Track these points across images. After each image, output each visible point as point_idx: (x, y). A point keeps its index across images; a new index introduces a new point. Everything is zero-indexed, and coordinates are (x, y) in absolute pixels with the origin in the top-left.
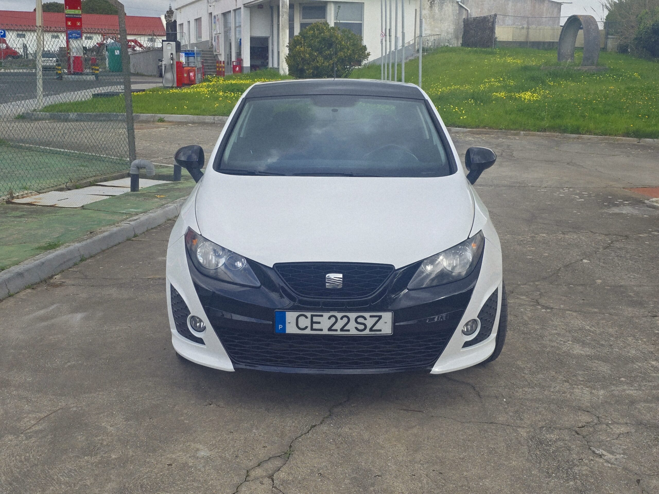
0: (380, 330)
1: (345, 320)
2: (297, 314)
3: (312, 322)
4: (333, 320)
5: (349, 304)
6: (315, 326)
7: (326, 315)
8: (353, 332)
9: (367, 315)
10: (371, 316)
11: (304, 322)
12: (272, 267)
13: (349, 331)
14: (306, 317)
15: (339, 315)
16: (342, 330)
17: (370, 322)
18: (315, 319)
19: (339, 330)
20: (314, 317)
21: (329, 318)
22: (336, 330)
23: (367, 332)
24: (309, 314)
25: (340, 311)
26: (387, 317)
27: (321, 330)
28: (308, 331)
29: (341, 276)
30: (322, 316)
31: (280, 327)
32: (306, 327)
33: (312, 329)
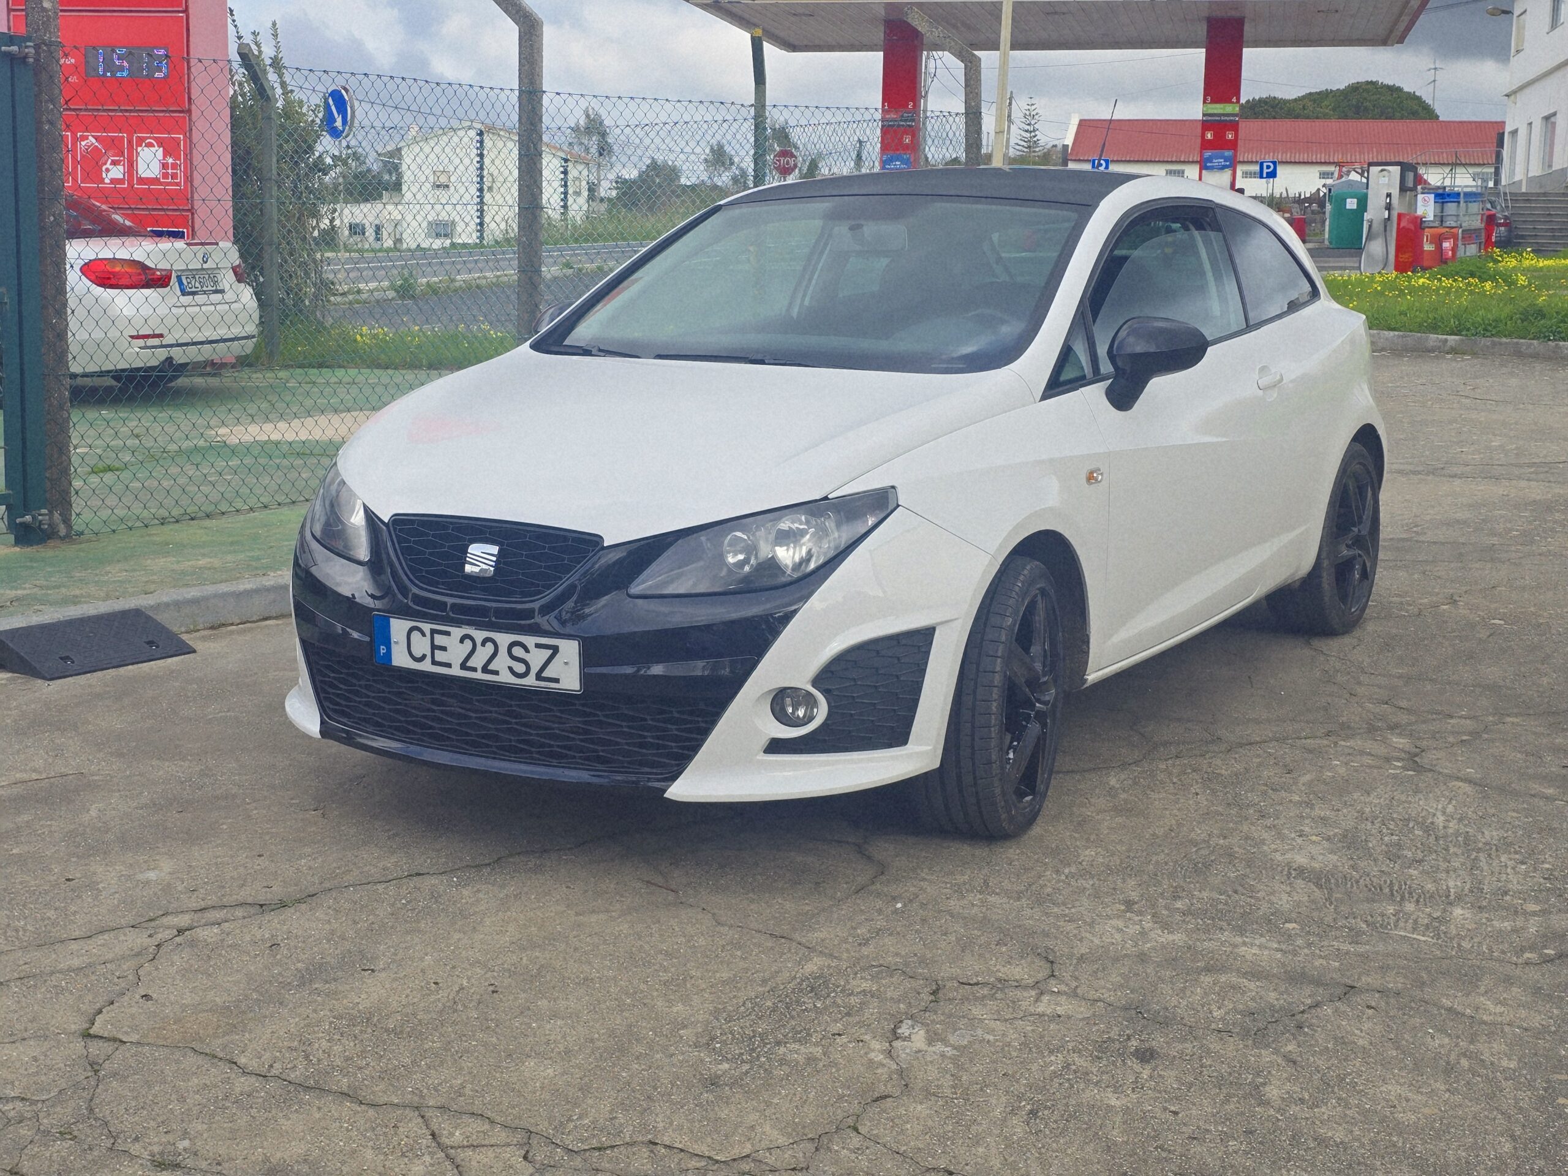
0: (557, 681)
1: (490, 647)
2: (410, 624)
3: (434, 647)
4: (468, 644)
5: (498, 613)
6: (440, 656)
7: (457, 632)
8: (505, 677)
9: (530, 641)
10: (538, 646)
11: (421, 645)
12: (386, 521)
13: (496, 673)
14: (424, 635)
15: (479, 635)
16: (485, 669)
17: (537, 658)
18: (439, 640)
19: (480, 670)
20: (436, 636)
21: (462, 641)
22: (474, 670)
23: (530, 681)
24: (427, 627)
25: (479, 626)
26: (570, 650)
27: (449, 665)
28: (426, 666)
29: (495, 550)
30: (448, 634)
31: (382, 651)
32: (424, 657)
33: (434, 663)
